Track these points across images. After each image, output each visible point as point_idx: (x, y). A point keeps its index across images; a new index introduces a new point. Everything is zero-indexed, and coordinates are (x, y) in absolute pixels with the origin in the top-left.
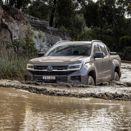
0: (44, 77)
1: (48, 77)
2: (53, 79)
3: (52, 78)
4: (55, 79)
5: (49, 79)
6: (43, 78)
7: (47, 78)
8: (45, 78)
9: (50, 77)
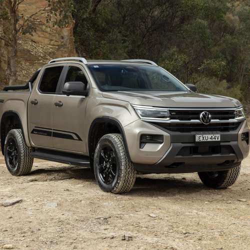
0: (198, 136)
1: (207, 136)
2: (217, 140)
3: (213, 137)
4: (219, 140)
5: (209, 140)
6: (197, 139)
7: (204, 138)
8: (201, 139)
9: (210, 136)
